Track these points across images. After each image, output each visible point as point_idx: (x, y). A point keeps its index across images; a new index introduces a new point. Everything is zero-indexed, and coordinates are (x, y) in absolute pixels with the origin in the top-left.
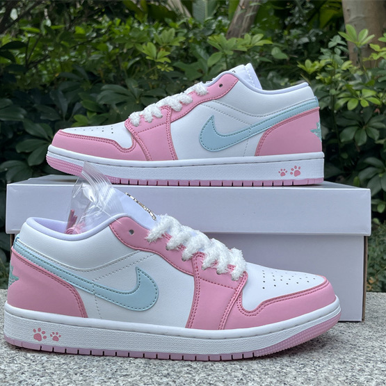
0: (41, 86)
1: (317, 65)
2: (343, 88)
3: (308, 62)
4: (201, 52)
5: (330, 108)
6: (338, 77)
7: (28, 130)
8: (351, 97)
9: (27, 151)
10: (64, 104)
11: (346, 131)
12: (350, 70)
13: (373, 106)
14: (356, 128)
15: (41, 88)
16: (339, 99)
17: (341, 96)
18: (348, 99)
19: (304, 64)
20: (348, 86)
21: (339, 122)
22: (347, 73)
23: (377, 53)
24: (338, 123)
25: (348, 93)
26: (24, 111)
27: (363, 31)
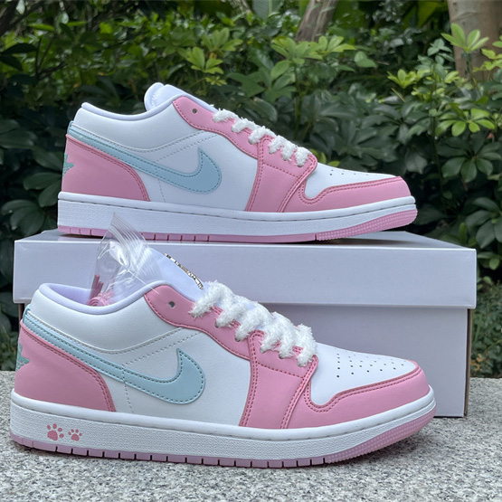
0: (55, 102)
1: (414, 77)
2: (447, 108)
3: (401, 72)
4: (262, 58)
5: (429, 133)
6: (440, 92)
7: (38, 161)
8: (457, 119)
9: (37, 188)
11: (449, 163)
12: (457, 83)
13: (484, 131)
14: (463, 159)
15: (55, 105)
16: (442, 121)
17: (444, 117)
18: (453, 121)
19: (396, 75)
20: (453, 104)
21: (441, 151)
22: (452, 88)
23: (492, 61)
24: (440, 153)
25: (453, 114)
26: (33, 136)
27: (473, 32)
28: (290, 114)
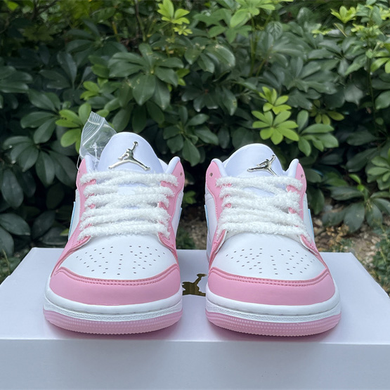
1: (353, 12)
3: (343, 9)
5: (365, 69)
6: (375, 29)
7: (33, 102)
9: (33, 126)
10: (73, 69)
11: (382, 97)
16: (377, 58)
17: (379, 54)
18: (387, 59)
19: (338, 11)
21: (376, 85)
24: (374, 86)
25: (386, 52)
26: (29, 78)
28: (247, 48)
